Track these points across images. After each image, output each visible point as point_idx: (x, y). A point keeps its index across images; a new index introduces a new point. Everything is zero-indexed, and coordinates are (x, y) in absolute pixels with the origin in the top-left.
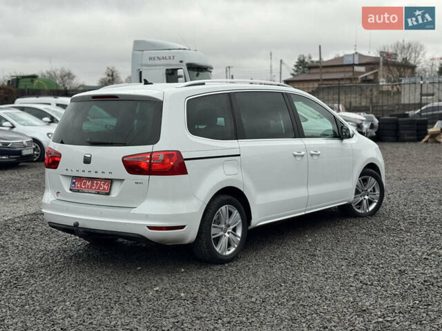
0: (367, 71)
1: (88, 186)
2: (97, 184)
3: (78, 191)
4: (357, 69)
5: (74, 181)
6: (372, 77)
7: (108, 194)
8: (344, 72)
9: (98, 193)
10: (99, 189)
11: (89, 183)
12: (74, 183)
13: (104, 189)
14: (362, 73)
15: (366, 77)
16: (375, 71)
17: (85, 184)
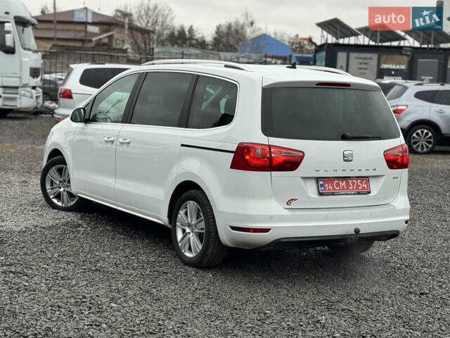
0: (102, 32)
1: (343, 187)
2: (353, 183)
3: (333, 194)
4: (91, 29)
5: (321, 183)
6: (106, 41)
7: (369, 192)
8: (76, 31)
9: (359, 193)
10: (357, 188)
11: (343, 184)
12: (322, 186)
13: (364, 188)
14: (96, 35)
15: (100, 39)
16: (110, 34)
17: (338, 185)
